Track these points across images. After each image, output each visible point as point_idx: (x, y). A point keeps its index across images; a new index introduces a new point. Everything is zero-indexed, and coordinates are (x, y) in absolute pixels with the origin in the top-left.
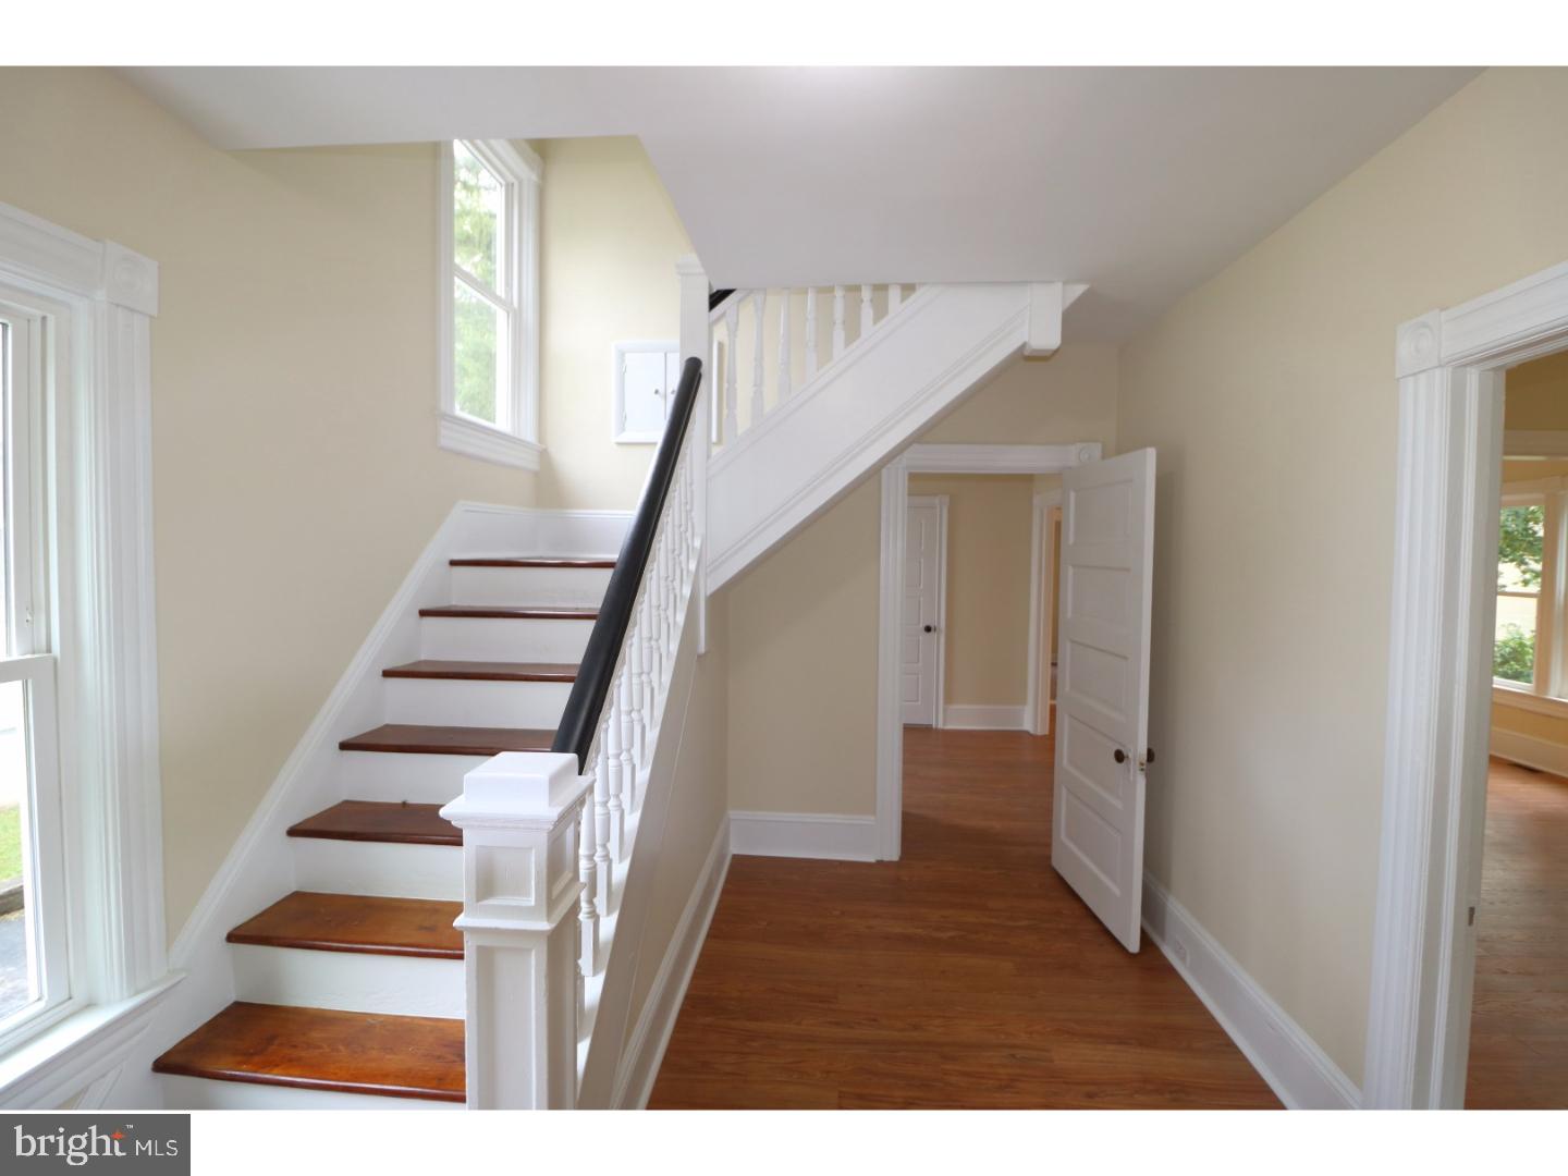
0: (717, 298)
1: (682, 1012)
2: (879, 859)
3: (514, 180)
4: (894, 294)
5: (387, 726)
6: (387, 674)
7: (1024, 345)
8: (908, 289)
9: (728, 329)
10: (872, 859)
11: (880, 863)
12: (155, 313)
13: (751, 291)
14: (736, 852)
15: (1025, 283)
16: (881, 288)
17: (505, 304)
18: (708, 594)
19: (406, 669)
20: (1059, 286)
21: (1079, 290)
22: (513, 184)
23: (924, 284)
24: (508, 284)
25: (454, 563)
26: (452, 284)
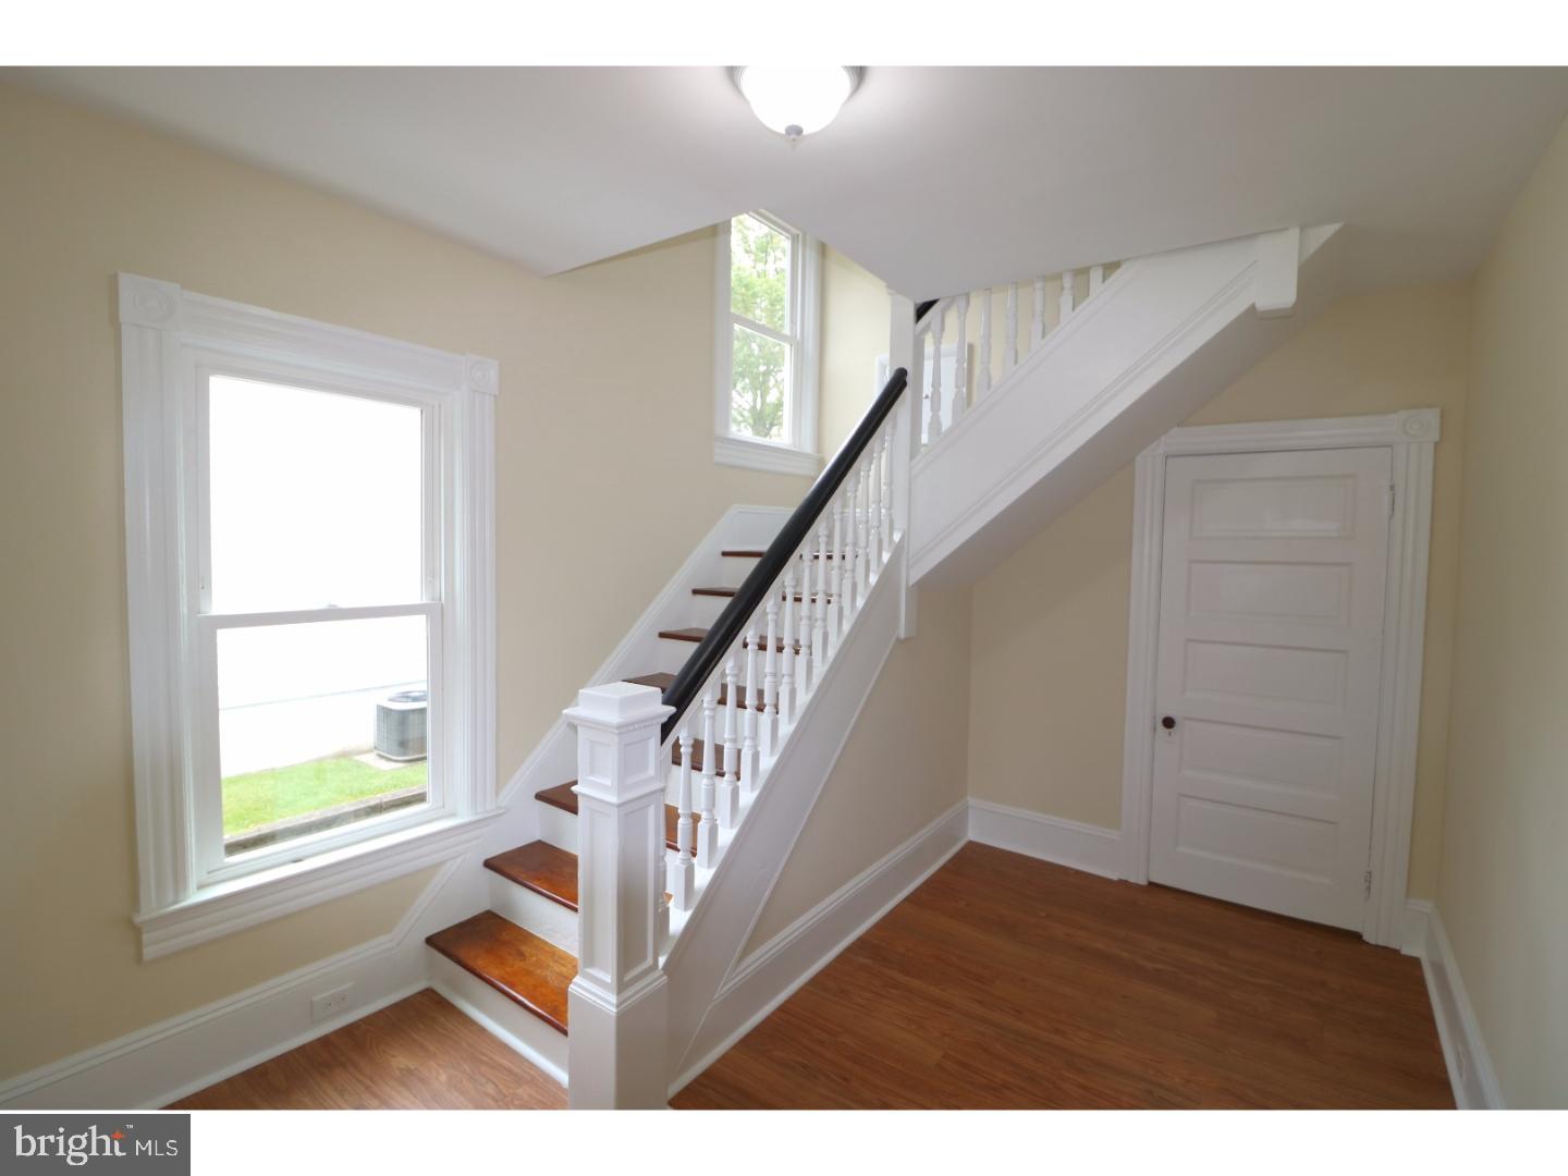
0: (922, 310)
1: (849, 949)
2: (1123, 878)
3: (798, 232)
4: (1096, 275)
5: (662, 674)
6: (663, 635)
7: (1253, 307)
8: (1110, 268)
9: (934, 337)
10: (1114, 876)
11: (1123, 883)
12: (497, 393)
13: (953, 299)
14: (972, 839)
15: (1253, 236)
16: (1082, 272)
17: (789, 339)
18: (911, 584)
19: (680, 634)
20: (1294, 234)
21: (1328, 231)
22: (798, 236)
23: (1128, 259)
24: (793, 321)
25: (725, 554)
26: (731, 329)
